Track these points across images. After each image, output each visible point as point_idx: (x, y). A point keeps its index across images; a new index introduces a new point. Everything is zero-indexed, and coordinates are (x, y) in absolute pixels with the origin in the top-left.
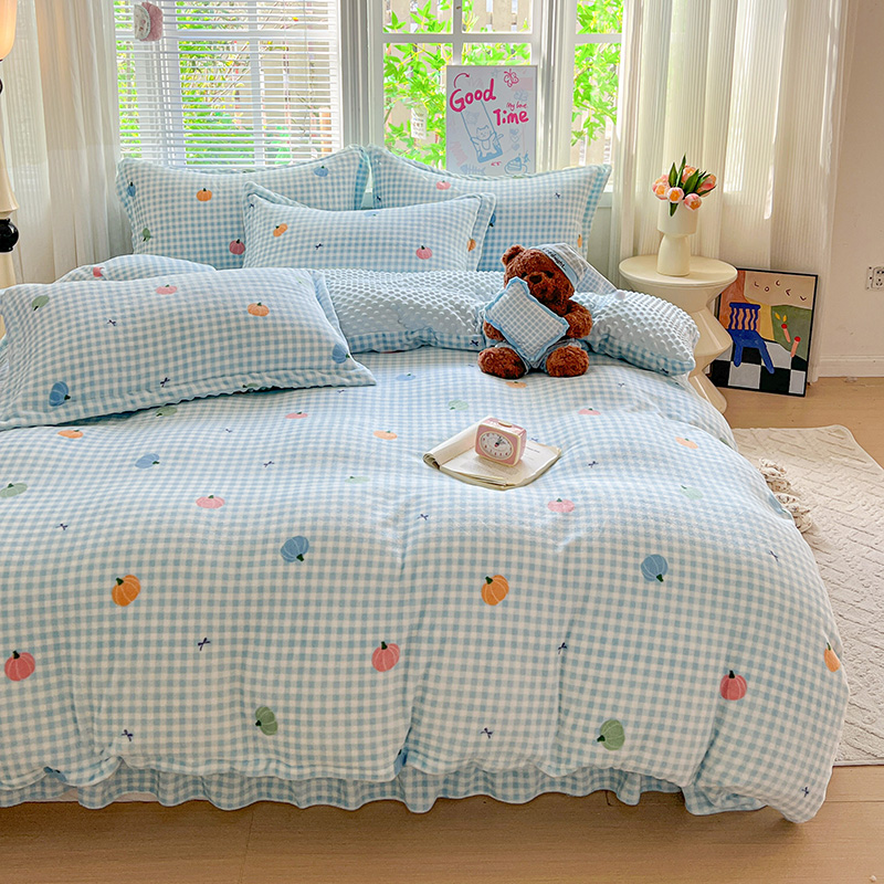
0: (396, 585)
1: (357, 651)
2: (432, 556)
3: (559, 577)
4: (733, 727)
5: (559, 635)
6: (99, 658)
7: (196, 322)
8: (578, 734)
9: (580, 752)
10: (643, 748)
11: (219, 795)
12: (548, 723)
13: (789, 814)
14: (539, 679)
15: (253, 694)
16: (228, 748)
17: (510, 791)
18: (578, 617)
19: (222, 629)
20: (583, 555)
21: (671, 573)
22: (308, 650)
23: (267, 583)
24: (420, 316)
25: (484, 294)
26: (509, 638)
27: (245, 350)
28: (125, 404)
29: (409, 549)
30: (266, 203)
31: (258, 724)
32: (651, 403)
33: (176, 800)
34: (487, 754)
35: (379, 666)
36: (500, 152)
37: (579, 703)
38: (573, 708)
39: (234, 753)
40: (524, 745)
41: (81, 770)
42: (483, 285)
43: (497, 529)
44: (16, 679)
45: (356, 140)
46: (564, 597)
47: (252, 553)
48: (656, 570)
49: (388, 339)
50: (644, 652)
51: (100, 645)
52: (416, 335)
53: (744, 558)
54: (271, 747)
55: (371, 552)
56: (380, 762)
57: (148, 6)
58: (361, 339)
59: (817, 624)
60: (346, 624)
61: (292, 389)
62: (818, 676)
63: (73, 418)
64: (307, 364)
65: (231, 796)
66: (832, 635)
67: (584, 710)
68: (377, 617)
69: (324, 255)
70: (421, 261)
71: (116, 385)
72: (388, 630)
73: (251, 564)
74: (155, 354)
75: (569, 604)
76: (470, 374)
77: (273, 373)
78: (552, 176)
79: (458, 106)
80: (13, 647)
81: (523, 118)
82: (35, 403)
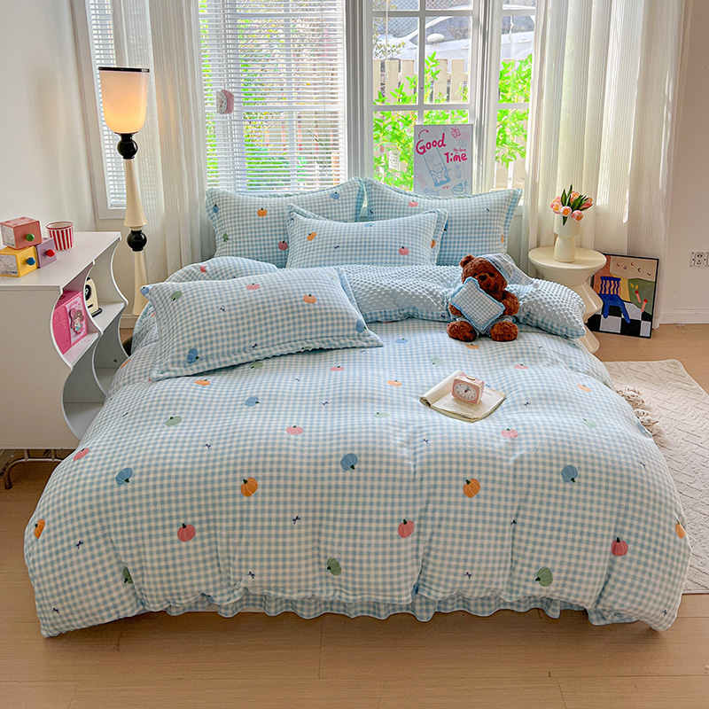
0: (411, 484)
1: (389, 525)
2: (432, 467)
3: (511, 480)
4: (619, 573)
5: (511, 516)
6: (234, 528)
7: (273, 308)
8: (524, 576)
9: (525, 587)
10: (564, 585)
11: (302, 609)
12: (505, 569)
13: (655, 626)
14: (499, 542)
15: (326, 550)
16: (311, 583)
17: (480, 609)
18: (522, 504)
19: (307, 511)
20: (525, 466)
21: (580, 477)
22: (359, 524)
23: (333, 483)
24: (408, 300)
25: (446, 282)
26: (481, 517)
27: (303, 325)
28: (231, 361)
29: (418, 461)
30: (302, 218)
31: (329, 568)
32: (559, 359)
33: (276, 612)
34: (469, 588)
35: (402, 535)
36: (448, 180)
37: (524, 557)
38: (520, 560)
39: (314, 586)
40: (491, 583)
41: (222, 595)
42: (445, 276)
43: (472, 450)
44: (184, 541)
45: (356, 174)
46: (514, 492)
47: (323, 464)
48: (570, 475)
49: (388, 314)
50: (564, 526)
51: (234, 520)
52: (405, 311)
53: (625, 467)
54: (337, 582)
55: (395, 464)
56: (403, 593)
57: (225, 92)
58: (371, 314)
59: (671, 508)
60: (382, 508)
61: (332, 349)
62: (672, 541)
63: (201, 371)
64: (341, 333)
65: (309, 610)
66: (680, 515)
67: (527, 561)
68: (400, 504)
69: (341, 253)
70: (402, 256)
71: (226, 349)
72: (407, 512)
73: (323, 471)
74: (249, 329)
75: (517, 497)
76: (440, 339)
77: (320, 340)
78: (484, 196)
79: (421, 151)
80: (182, 521)
81: (464, 158)
82: (179, 362)
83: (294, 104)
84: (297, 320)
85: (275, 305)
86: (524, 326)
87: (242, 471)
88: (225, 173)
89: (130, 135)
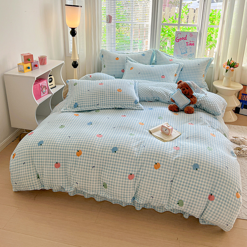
0: (135, 161)
1: (125, 174)
2: (144, 156)
3: (173, 165)
4: (210, 207)
5: (171, 178)
6: (73, 166)
7: (106, 92)
8: (173, 201)
9: (173, 205)
10: (188, 208)
11: (96, 198)
12: (167, 197)
14: (165, 187)
15: (103, 179)
16: (97, 190)
17: (159, 209)
18: (176, 175)
19: (98, 165)
20: (179, 161)
21: (200, 168)
22: (115, 172)
23: (108, 156)
24: (157, 94)
25: (174, 89)
26: (159, 177)
27: (115, 99)
28: (89, 108)
29: (139, 153)
30: (130, 62)
31: (104, 186)
32: (207, 123)
33: (88, 197)
34: (152, 202)
35: (129, 179)
36: (187, 52)
37: (174, 194)
38: (173, 195)
39: (98, 191)
40: (160, 201)
41: (68, 188)
42: (174, 87)
43: (160, 152)
44: (57, 168)
45: (153, 47)
46: (173, 170)
47: (106, 149)
48: (196, 167)
49: (149, 99)
50: (190, 186)
51: (73, 164)
52: (155, 98)
53: (219, 167)
54: (106, 191)
55: (131, 153)
56: (128, 199)
57: (109, 16)
58: (143, 98)
59: (235, 186)
60: (123, 168)
61: (125, 109)
62: (234, 199)
63: (78, 111)
64: (129, 104)
65: (98, 199)
66: (239, 189)
67: (175, 196)
68: (130, 168)
69: (140, 75)
70: (162, 78)
71: (88, 104)
72: (132, 171)
73: (105, 152)
74: (97, 98)
75: (174, 172)
76: (165, 110)
77: (121, 105)
78: (197, 59)
79: (178, 41)
80: (56, 161)
81: (193, 45)
82: (71, 107)
83: (133, 21)
84: (113, 97)
85: (107, 91)
86: (199, 109)
87: (78, 147)
88: (108, 44)
89: (74, 28)
